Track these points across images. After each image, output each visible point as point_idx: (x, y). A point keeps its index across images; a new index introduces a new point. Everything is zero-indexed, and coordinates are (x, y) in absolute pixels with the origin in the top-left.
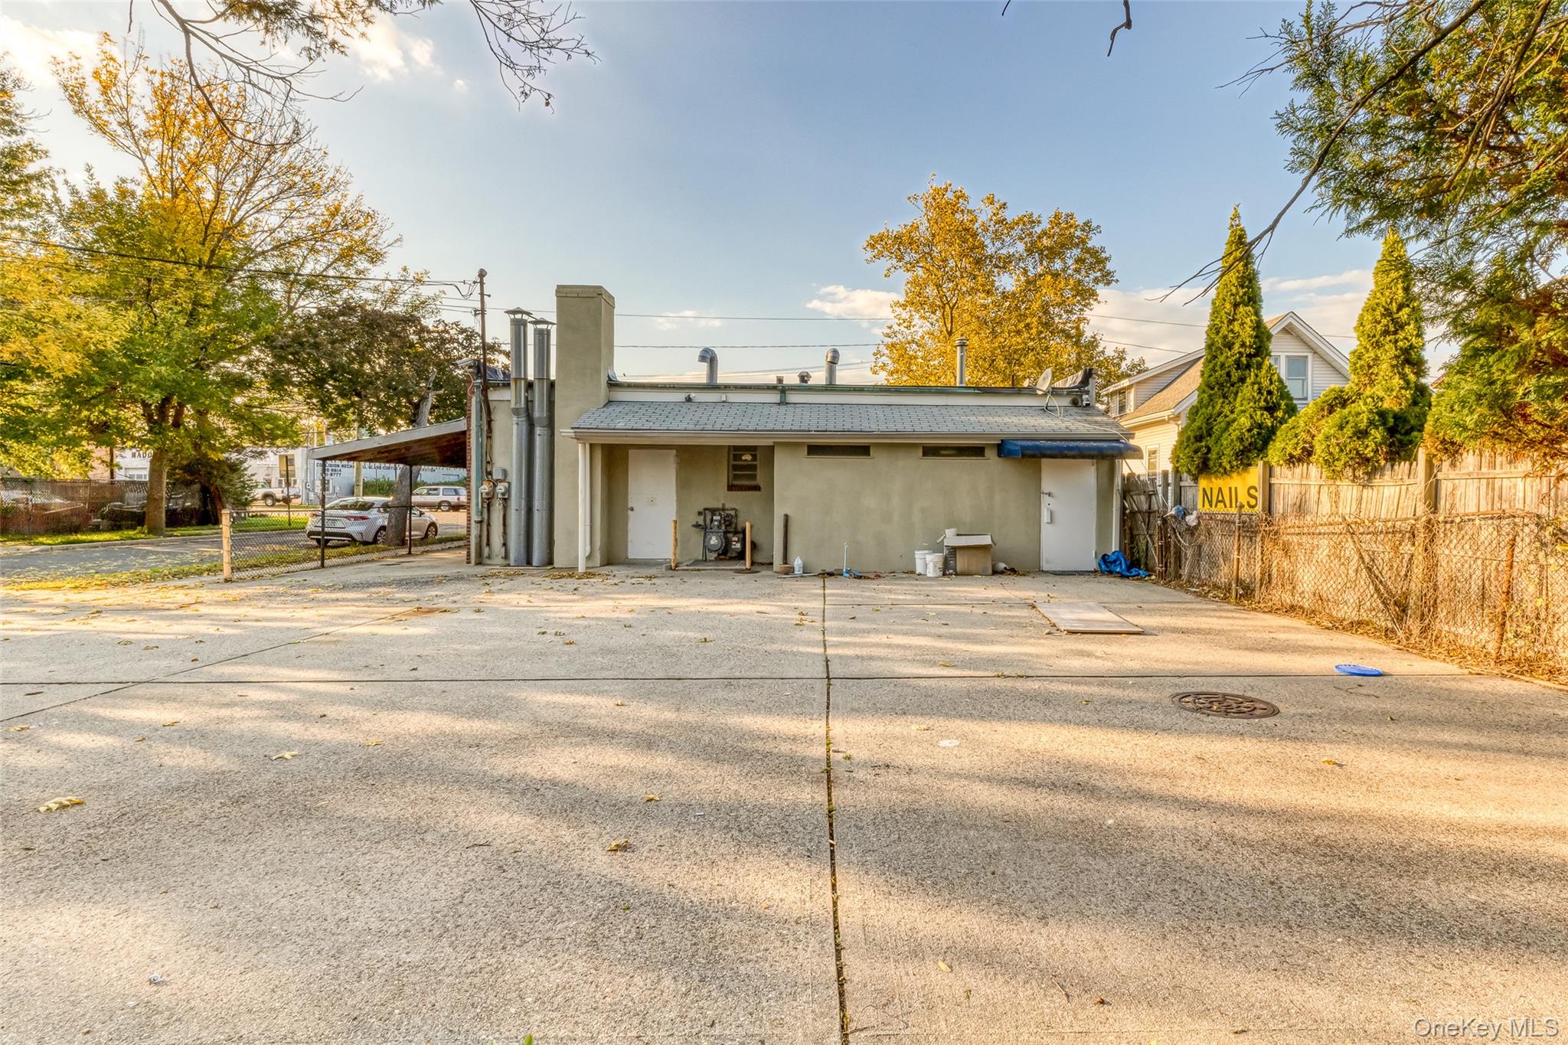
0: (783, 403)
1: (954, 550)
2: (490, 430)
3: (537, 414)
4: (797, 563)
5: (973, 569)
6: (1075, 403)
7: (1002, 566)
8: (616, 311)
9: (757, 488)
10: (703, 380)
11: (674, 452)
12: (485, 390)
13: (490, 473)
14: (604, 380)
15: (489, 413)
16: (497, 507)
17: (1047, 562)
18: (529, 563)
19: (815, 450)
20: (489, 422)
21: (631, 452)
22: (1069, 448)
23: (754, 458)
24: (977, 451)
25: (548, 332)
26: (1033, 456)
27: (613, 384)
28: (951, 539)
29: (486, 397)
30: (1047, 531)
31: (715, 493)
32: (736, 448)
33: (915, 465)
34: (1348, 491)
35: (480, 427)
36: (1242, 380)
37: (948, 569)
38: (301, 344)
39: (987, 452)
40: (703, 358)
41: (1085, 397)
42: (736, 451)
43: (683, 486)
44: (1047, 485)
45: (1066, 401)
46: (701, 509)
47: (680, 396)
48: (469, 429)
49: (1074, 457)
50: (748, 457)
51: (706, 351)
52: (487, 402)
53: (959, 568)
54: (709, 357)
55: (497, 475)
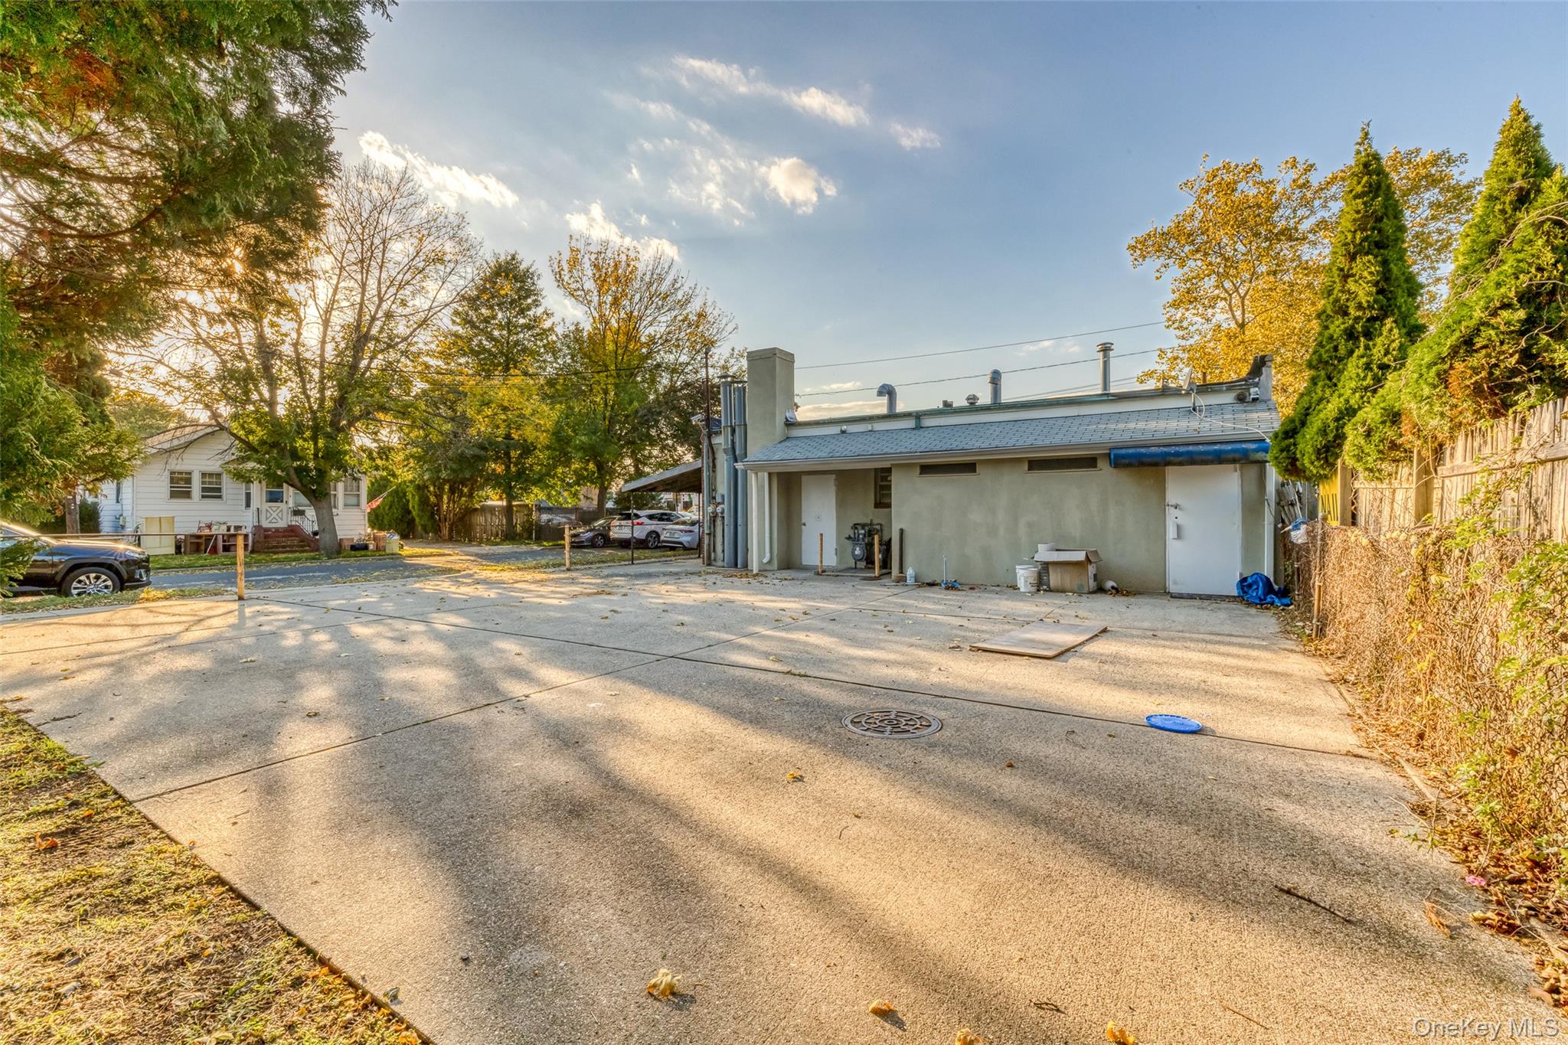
0: (919, 427)
1: (1046, 566)
2: (714, 466)
3: (738, 452)
4: (910, 572)
5: (1068, 584)
6: (1241, 399)
7: (1110, 584)
8: (796, 365)
10: (884, 411)
11: (833, 477)
12: (709, 437)
13: (714, 498)
14: (780, 421)
15: (713, 453)
16: (719, 522)
17: (1175, 583)
18: (736, 565)
19: (927, 469)
20: (714, 459)
21: (804, 478)
22: (1177, 454)
24: (1089, 462)
25: (744, 388)
26: (1156, 464)
27: (790, 424)
28: (1044, 554)
29: (710, 441)
30: (1174, 548)
31: (865, 512)
33: (1018, 479)
35: (708, 463)
36: (1351, 353)
37: (1041, 585)
38: (652, 413)
39: (1101, 464)
40: (880, 393)
41: (1253, 390)
43: (841, 504)
44: (1172, 497)
45: (1229, 398)
46: (854, 524)
47: (835, 430)
48: (703, 465)
49: (1181, 464)
50: (881, 478)
51: (883, 386)
52: (710, 445)
53: (1052, 584)
54: (888, 391)
55: (719, 499)
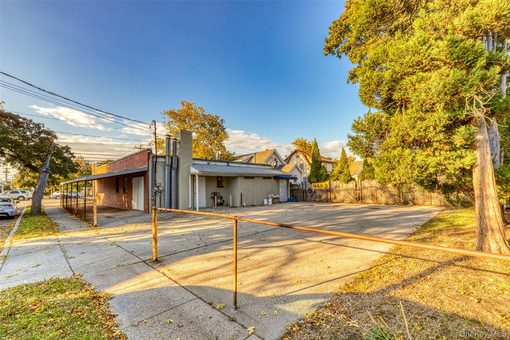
0: (228, 165)
1: (274, 199)
2: (156, 170)
3: (174, 166)
4: (244, 204)
5: (276, 202)
9: (223, 187)
11: (205, 178)
12: (156, 158)
13: (156, 184)
15: (156, 165)
16: (159, 194)
17: (281, 200)
19: (246, 177)
20: (155, 168)
22: (282, 177)
23: (221, 179)
24: (270, 178)
25: (176, 142)
28: (273, 196)
30: (281, 194)
31: (214, 188)
32: (217, 177)
33: (261, 180)
34: (345, 185)
35: (153, 169)
37: (273, 202)
42: (218, 177)
43: (207, 187)
44: (280, 184)
46: (212, 193)
47: (206, 163)
48: (148, 170)
49: (283, 179)
50: (220, 179)
52: (156, 161)
55: (158, 184)
